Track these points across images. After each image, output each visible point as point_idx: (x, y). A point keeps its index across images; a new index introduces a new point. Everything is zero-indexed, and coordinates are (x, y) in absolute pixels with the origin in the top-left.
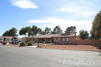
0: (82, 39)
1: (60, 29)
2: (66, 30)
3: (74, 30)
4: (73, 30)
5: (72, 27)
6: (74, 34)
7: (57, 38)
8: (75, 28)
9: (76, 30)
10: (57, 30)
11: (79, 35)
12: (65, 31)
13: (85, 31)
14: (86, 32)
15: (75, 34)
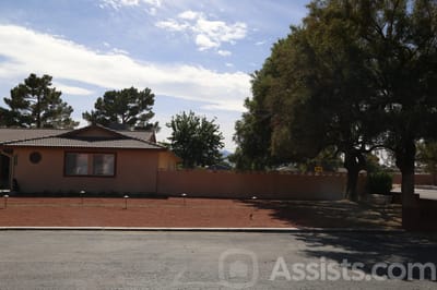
0: (184, 163)
1: (55, 97)
2: (97, 106)
3: (145, 112)
4: (134, 111)
5: (132, 91)
6: (146, 136)
7: (36, 154)
8: (147, 99)
9: (151, 115)
10: (33, 100)
11: (170, 142)
12: (86, 116)
13: (204, 120)
14: (208, 128)
15: (151, 134)
